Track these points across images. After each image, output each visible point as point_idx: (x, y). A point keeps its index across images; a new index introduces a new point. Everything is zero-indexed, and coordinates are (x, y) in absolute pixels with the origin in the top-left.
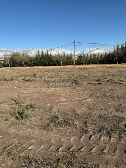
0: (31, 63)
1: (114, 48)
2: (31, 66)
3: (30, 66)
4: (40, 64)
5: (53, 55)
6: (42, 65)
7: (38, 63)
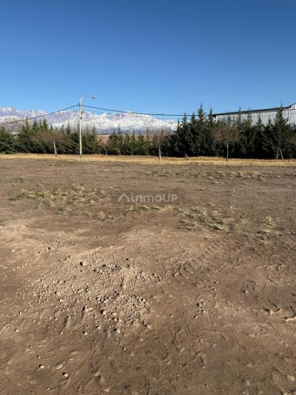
0: (9, 146)
1: (179, 122)
2: (10, 154)
3: (7, 153)
4: (27, 148)
5: (57, 129)
6: (34, 152)
7: (24, 147)
